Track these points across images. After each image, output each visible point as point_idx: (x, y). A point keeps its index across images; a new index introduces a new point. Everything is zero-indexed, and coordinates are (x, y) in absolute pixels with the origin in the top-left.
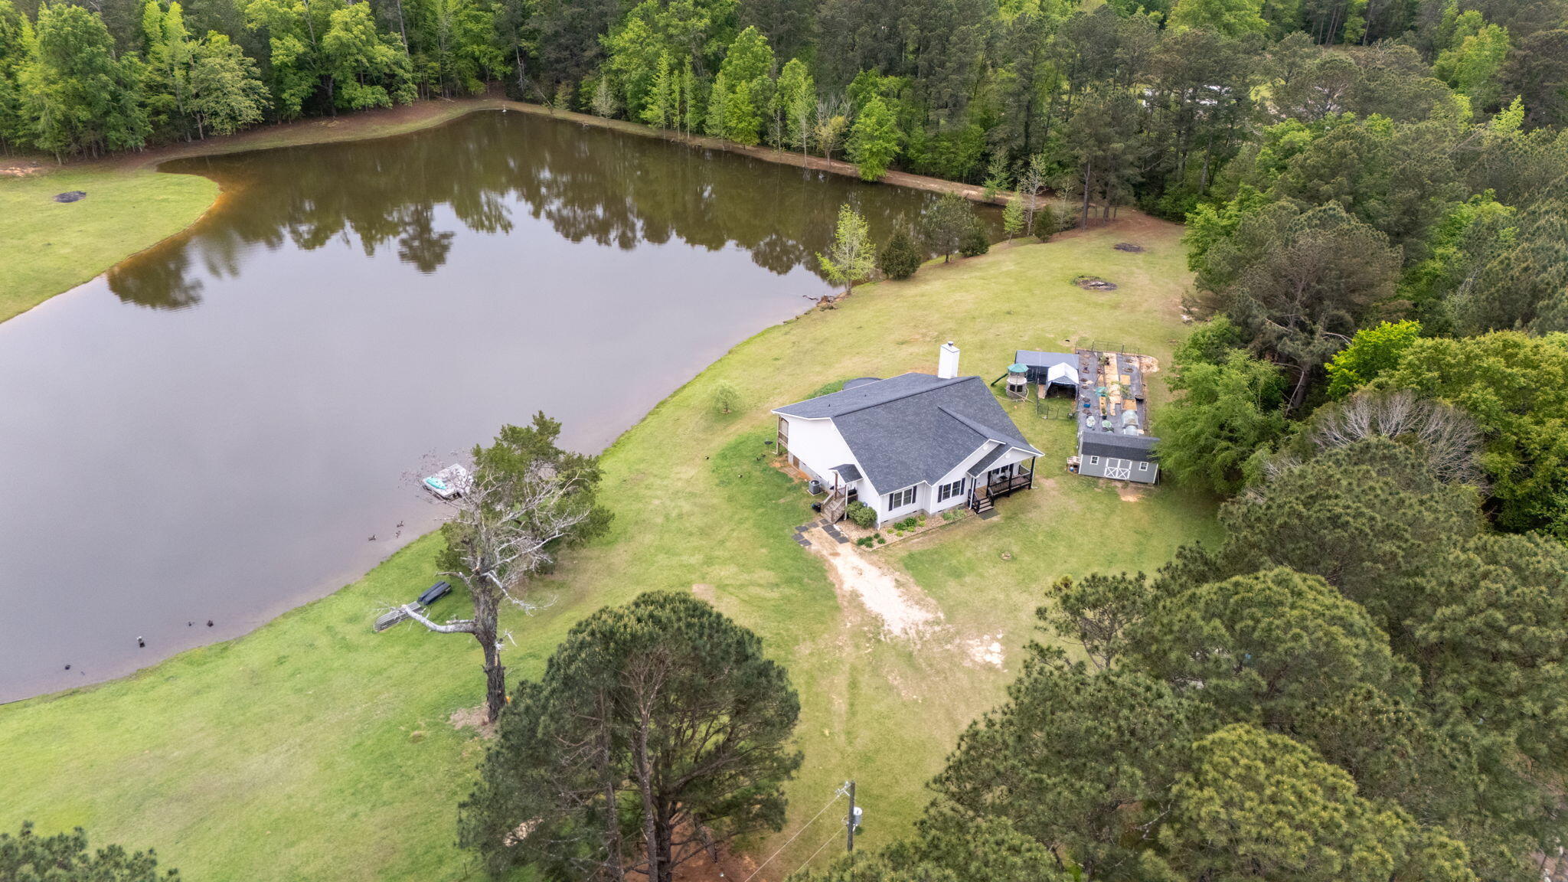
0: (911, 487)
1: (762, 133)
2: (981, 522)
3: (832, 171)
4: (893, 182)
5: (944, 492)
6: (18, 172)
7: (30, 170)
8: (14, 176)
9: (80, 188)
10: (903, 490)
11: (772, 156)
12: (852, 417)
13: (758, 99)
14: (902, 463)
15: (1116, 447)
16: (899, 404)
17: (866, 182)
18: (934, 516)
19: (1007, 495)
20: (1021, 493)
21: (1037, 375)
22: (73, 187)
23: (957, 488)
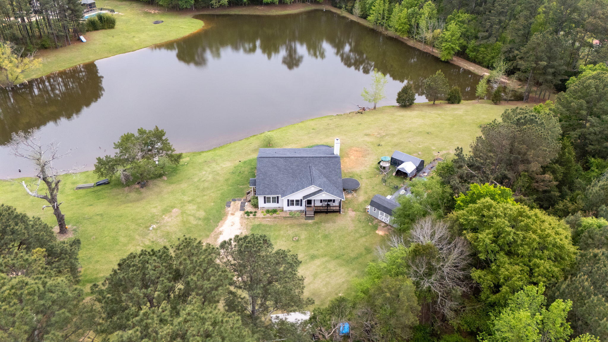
0: (276, 196)
1: (409, 32)
2: (303, 221)
3: (432, 54)
4: (455, 63)
5: (291, 203)
6: (153, 12)
7: (157, 11)
8: (150, 13)
9: (163, 19)
10: (271, 196)
11: (411, 43)
12: (267, 160)
13: (409, 17)
14: (276, 185)
15: (385, 207)
16: (292, 160)
17: (441, 61)
18: (286, 211)
19: (327, 212)
20: (334, 214)
22: (158, 18)
23: (299, 202)
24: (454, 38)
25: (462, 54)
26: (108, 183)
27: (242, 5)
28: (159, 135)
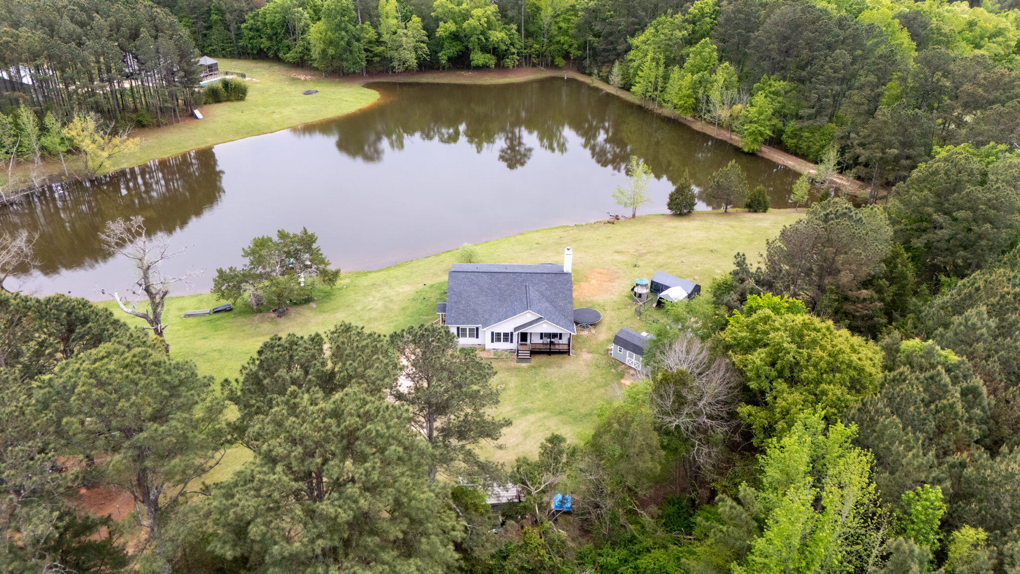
0: (474, 326)
1: (695, 109)
2: (514, 364)
3: (730, 142)
4: (766, 156)
5: (496, 337)
6: (303, 78)
7: (308, 77)
8: (299, 79)
9: (317, 88)
10: (468, 327)
11: (698, 126)
12: (463, 275)
13: (694, 87)
14: (476, 311)
15: (635, 345)
16: (501, 276)
17: (743, 152)
18: (489, 351)
19: (550, 353)
20: (561, 356)
21: (656, 288)
22: (311, 87)
23: (508, 337)
24: (762, 117)
25: (776, 142)
26: (231, 310)
27: (438, 69)
28: (307, 242)
